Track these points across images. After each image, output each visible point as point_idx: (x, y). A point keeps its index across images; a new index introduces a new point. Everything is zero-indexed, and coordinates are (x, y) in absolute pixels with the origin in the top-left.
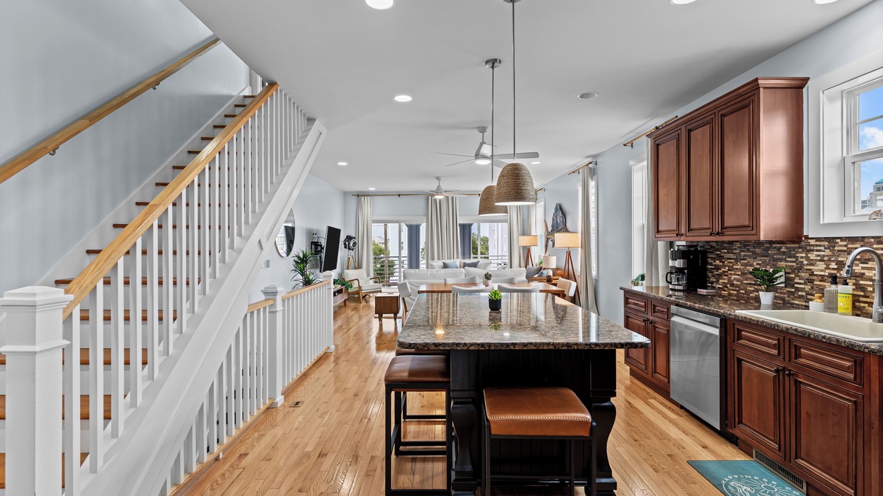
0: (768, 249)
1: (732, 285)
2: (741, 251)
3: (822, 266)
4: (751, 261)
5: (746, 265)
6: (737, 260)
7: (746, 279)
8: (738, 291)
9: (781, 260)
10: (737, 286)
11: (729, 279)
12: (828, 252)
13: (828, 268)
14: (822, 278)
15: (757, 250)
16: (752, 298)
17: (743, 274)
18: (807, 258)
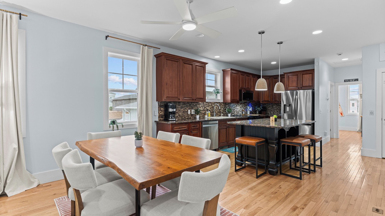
0: (191, 104)
1: (180, 116)
2: (183, 105)
3: (202, 108)
4: (186, 108)
5: (184, 109)
6: (181, 108)
7: (185, 113)
8: (182, 118)
9: (194, 107)
10: (182, 116)
11: (179, 114)
12: (203, 105)
13: (203, 108)
14: (202, 111)
15: (188, 105)
16: (186, 119)
17: (183, 112)
18: (199, 106)
